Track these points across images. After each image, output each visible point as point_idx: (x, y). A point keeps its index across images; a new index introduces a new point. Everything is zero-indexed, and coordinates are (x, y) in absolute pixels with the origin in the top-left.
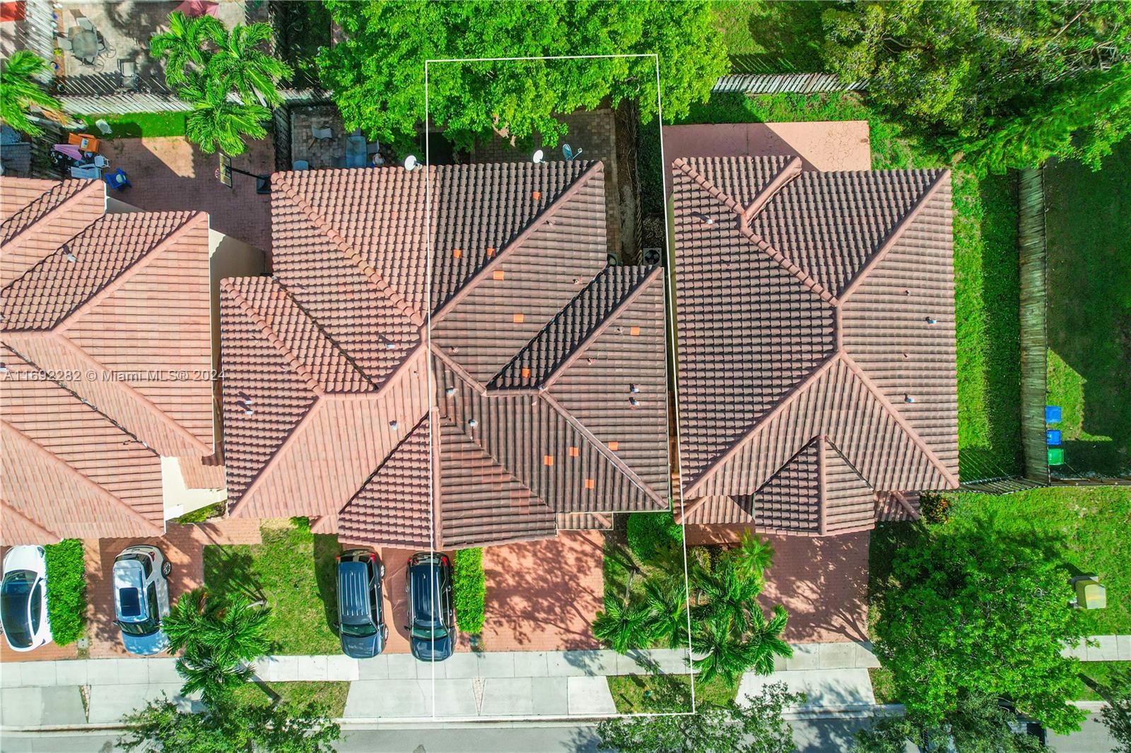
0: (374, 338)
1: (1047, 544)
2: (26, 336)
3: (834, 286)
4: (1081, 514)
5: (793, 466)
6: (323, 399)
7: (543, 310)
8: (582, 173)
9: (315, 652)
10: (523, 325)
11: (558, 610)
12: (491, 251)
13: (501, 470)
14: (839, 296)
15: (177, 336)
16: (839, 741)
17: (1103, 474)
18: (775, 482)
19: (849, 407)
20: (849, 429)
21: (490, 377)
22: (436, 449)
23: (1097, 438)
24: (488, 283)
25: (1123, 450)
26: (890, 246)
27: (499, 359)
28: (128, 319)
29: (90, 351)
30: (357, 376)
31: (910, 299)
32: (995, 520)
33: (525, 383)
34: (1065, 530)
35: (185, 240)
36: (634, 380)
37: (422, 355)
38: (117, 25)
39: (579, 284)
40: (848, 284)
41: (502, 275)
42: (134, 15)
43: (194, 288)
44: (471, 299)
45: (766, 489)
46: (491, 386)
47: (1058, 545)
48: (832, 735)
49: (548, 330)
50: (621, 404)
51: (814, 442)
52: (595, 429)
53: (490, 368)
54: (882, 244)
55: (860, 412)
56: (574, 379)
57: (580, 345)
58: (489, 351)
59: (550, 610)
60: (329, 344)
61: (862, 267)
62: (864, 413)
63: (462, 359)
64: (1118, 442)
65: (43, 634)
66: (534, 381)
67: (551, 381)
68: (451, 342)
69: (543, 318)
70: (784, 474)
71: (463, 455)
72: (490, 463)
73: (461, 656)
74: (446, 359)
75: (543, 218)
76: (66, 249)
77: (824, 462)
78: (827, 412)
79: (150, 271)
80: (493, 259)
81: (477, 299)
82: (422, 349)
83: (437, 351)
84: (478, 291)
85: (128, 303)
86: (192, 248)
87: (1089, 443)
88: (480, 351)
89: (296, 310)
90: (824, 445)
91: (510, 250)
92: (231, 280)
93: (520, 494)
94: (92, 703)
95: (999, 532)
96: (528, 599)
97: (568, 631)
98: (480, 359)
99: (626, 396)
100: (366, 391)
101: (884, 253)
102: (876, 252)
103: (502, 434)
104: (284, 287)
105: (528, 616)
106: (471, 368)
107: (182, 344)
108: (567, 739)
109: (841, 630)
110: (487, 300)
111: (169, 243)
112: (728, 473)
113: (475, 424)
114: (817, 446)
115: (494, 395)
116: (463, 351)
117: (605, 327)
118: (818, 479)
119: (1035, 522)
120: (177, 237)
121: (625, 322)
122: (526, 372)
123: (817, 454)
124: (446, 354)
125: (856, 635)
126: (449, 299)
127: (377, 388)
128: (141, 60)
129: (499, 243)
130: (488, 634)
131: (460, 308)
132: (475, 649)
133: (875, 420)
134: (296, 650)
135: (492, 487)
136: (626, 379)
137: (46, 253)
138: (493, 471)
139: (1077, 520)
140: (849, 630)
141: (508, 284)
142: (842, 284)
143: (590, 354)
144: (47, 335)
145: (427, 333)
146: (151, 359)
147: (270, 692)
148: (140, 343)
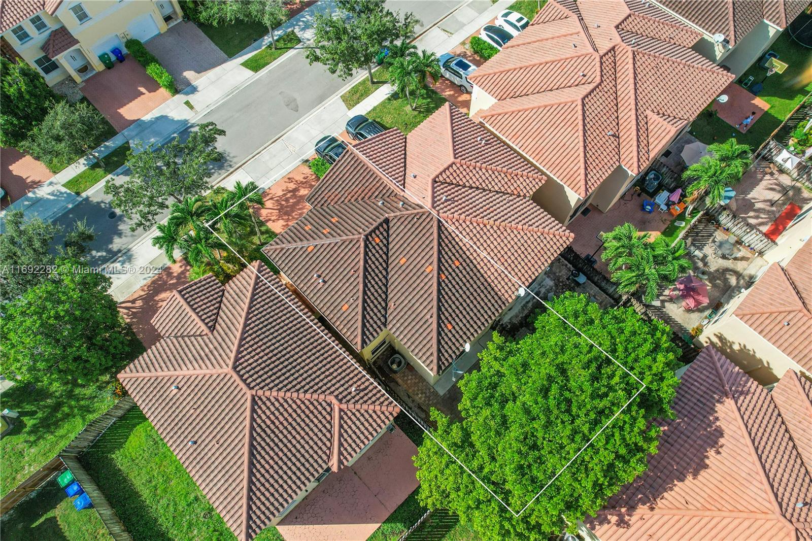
0: (456, 199)
1: (39, 434)
2: (588, 90)
3: (260, 403)
4: (26, 468)
5: (215, 311)
6: (452, 160)
7: (396, 276)
8: (439, 359)
9: (375, 109)
10: (399, 260)
11: (283, 203)
12: (444, 277)
13: (352, 200)
14: (253, 397)
15: (539, 142)
16: (99, 254)
17: (26, 502)
18: (219, 299)
19: (206, 355)
20: (198, 348)
21: (391, 225)
22: (387, 180)
23: (42, 520)
24: (430, 261)
25: (20, 526)
26: (246, 458)
27: (394, 236)
28: (563, 130)
29: (562, 106)
30: (448, 180)
31: (214, 442)
32: (81, 421)
33: (373, 235)
34: (32, 450)
35: (578, 179)
36: (327, 286)
37: (427, 205)
38: (727, 270)
39: (391, 304)
40: (253, 411)
41: (428, 271)
42: (726, 280)
43: (554, 166)
44: (430, 246)
45: (221, 293)
46: (387, 221)
47: (32, 439)
48: (104, 254)
49: (386, 270)
50: (323, 269)
51: (212, 329)
52: (325, 246)
53: (395, 228)
54: (251, 454)
55: (198, 358)
56: (354, 256)
57: (364, 274)
58: (402, 234)
59: (287, 200)
60: (473, 185)
61: (252, 428)
62: (196, 360)
63: (410, 219)
64: (27, 529)
65: (484, 36)
66: (370, 239)
67: (362, 245)
68: (421, 220)
69: (393, 272)
70: (217, 305)
71: (374, 189)
72: (359, 199)
73: (310, 153)
74: (416, 211)
75: (435, 316)
76: (616, 136)
77: (200, 324)
78: (216, 344)
79: (576, 155)
80: (439, 274)
81: (428, 249)
82: (430, 205)
83: (422, 210)
84: (431, 253)
85: (570, 135)
86: (572, 179)
87: (45, 512)
88: (406, 230)
89: (503, 190)
90: (206, 331)
91: (435, 285)
92: (543, 182)
93: (336, 199)
94: (443, 33)
95: (74, 416)
96: (301, 197)
97: (272, 199)
98: (402, 227)
99: (323, 275)
100: (438, 176)
101: (246, 449)
102: (252, 446)
103: (365, 210)
104: (519, 196)
105: (295, 190)
106: (403, 219)
107: (534, 142)
108: (235, 160)
109: (133, 302)
110: (424, 254)
111: (582, 171)
112: (245, 284)
113: (380, 204)
114: (209, 328)
115: (382, 218)
116: (412, 223)
117: (360, 294)
118: (197, 313)
119: (54, 439)
120: (582, 177)
121: (354, 306)
122: (378, 241)
123: (206, 324)
124: (418, 213)
125: (123, 305)
126: (439, 237)
127: (434, 181)
128: (700, 264)
129: (443, 285)
130: (307, 171)
131: (431, 238)
132: (307, 161)
133: (188, 362)
134: (383, 104)
135: (350, 190)
136: (330, 282)
137: (621, 128)
138: (356, 196)
139: (28, 462)
140: (129, 305)
141: (422, 270)
142: (256, 407)
143: (356, 275)
144: (582, 96)
145: (434, 213)
146: (539, 125)
147: (378, 82)
148: (549, 126)
